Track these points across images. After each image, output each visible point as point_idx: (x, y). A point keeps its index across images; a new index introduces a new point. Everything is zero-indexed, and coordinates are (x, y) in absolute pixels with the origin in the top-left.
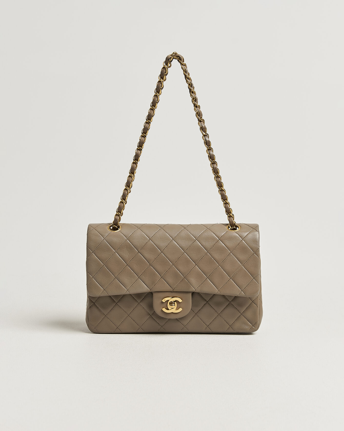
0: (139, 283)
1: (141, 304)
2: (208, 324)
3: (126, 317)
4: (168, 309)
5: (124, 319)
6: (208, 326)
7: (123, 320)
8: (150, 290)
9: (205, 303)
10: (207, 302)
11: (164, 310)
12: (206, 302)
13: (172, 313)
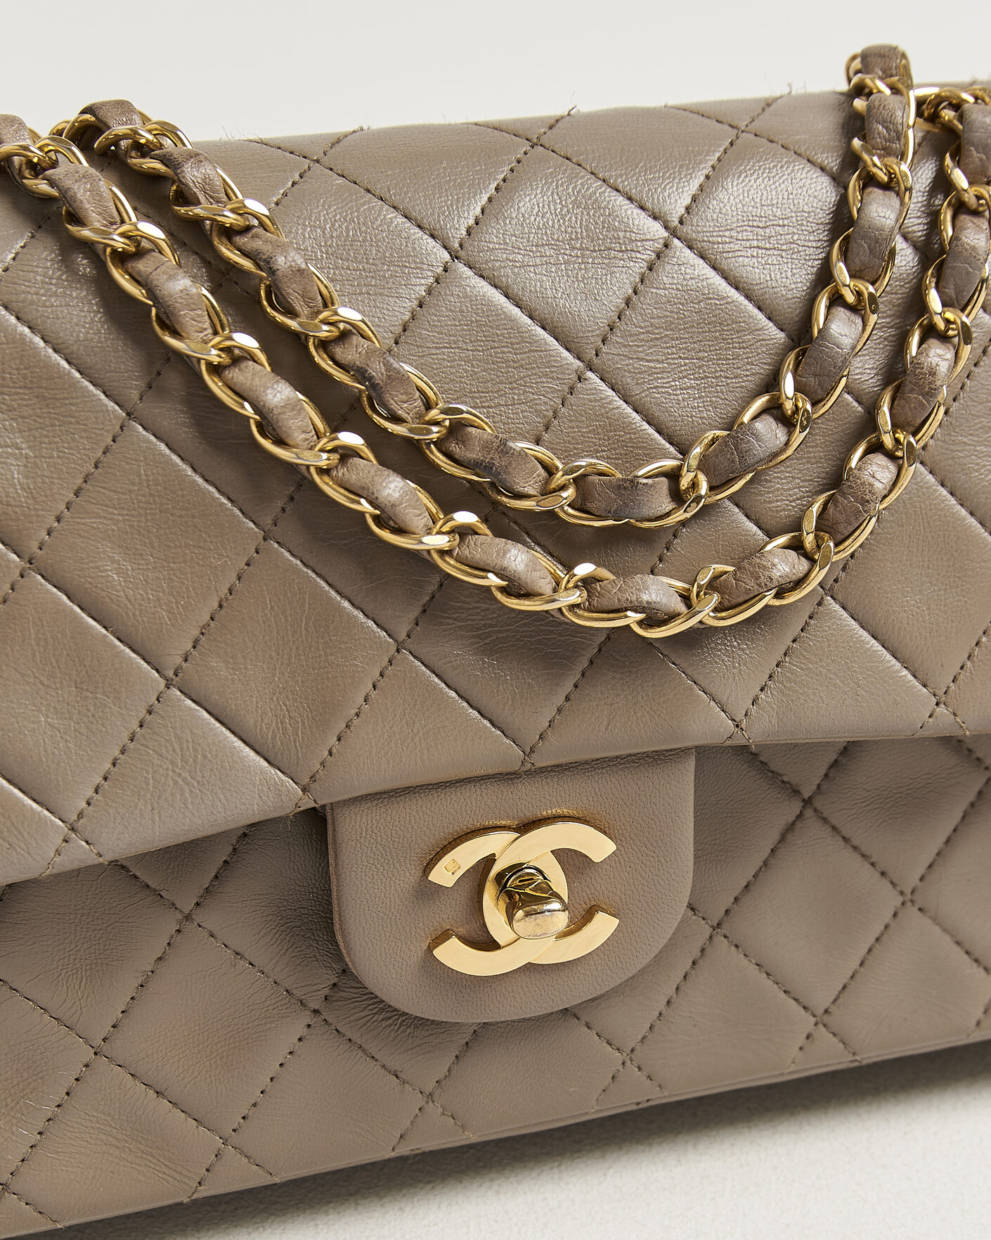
0: (179, 738)
1: (210, 918)
2: (822, 999)
3: (77, 1069)
4: (487, 943)
5: (60, 1096)
6: (826, 1018)
7: (49, 1109)
8: (304, 790)
9: (791, 818)
10: (807, 802)
11: (455, 955)
12: (796, 807)
13: (529, 967)
